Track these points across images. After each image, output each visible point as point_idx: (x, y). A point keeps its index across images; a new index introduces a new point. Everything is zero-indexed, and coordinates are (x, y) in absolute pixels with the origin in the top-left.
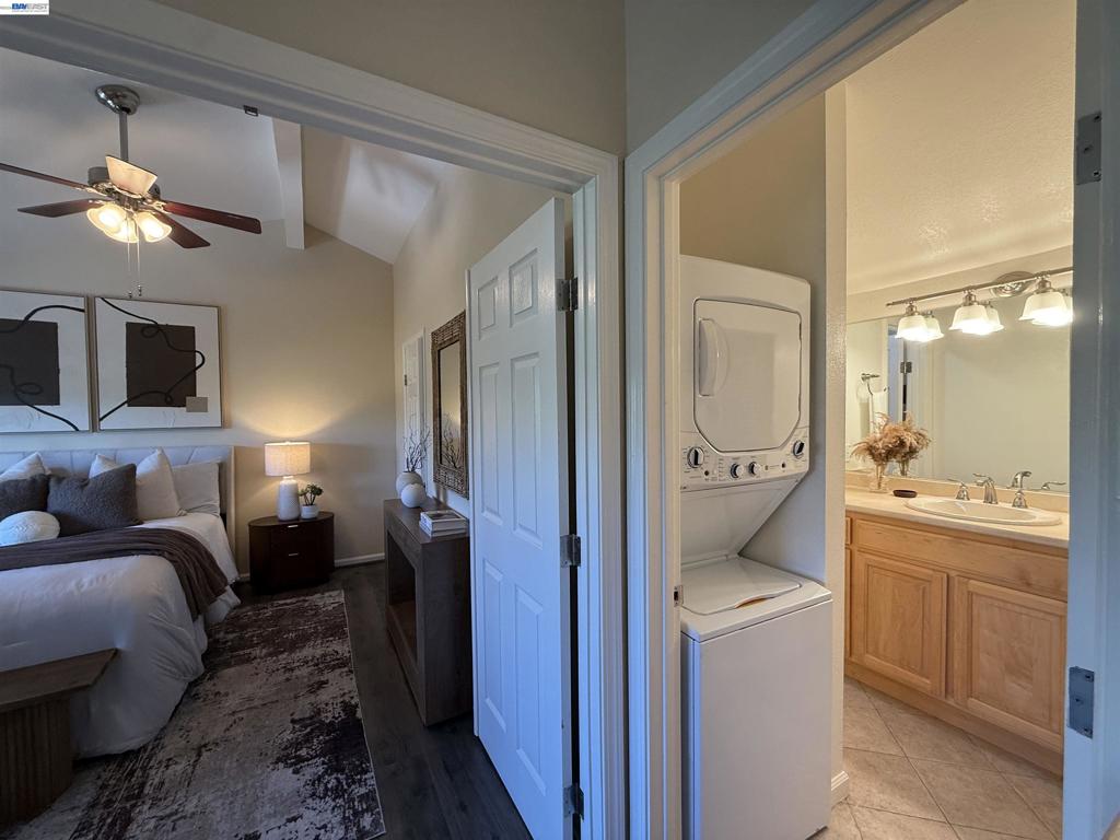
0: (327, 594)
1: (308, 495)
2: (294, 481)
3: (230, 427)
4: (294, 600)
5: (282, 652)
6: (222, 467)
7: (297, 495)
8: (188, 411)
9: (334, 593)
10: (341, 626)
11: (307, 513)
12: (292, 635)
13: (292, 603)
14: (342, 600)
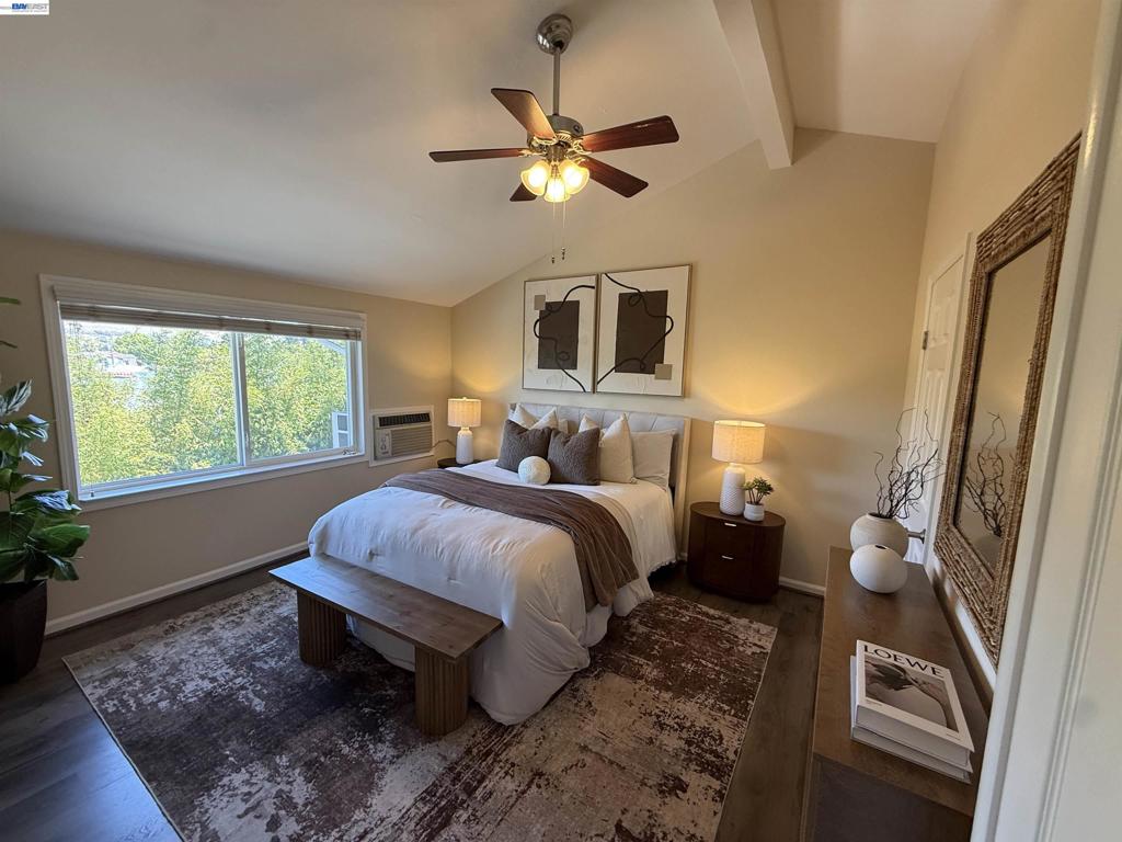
0: (755, 625)
1: (755, 491)
2: (741, 470)
3: (689, 397)
4: (717, 613)
5: (668, 689)
6: (676, 439)
7: (742, 488)
8: (656, 378)
9: (765, 629)
10: (749, 693)
11: (751, 513)
12: (690, 667)
13: (713, 617)
14: (769, 647)
